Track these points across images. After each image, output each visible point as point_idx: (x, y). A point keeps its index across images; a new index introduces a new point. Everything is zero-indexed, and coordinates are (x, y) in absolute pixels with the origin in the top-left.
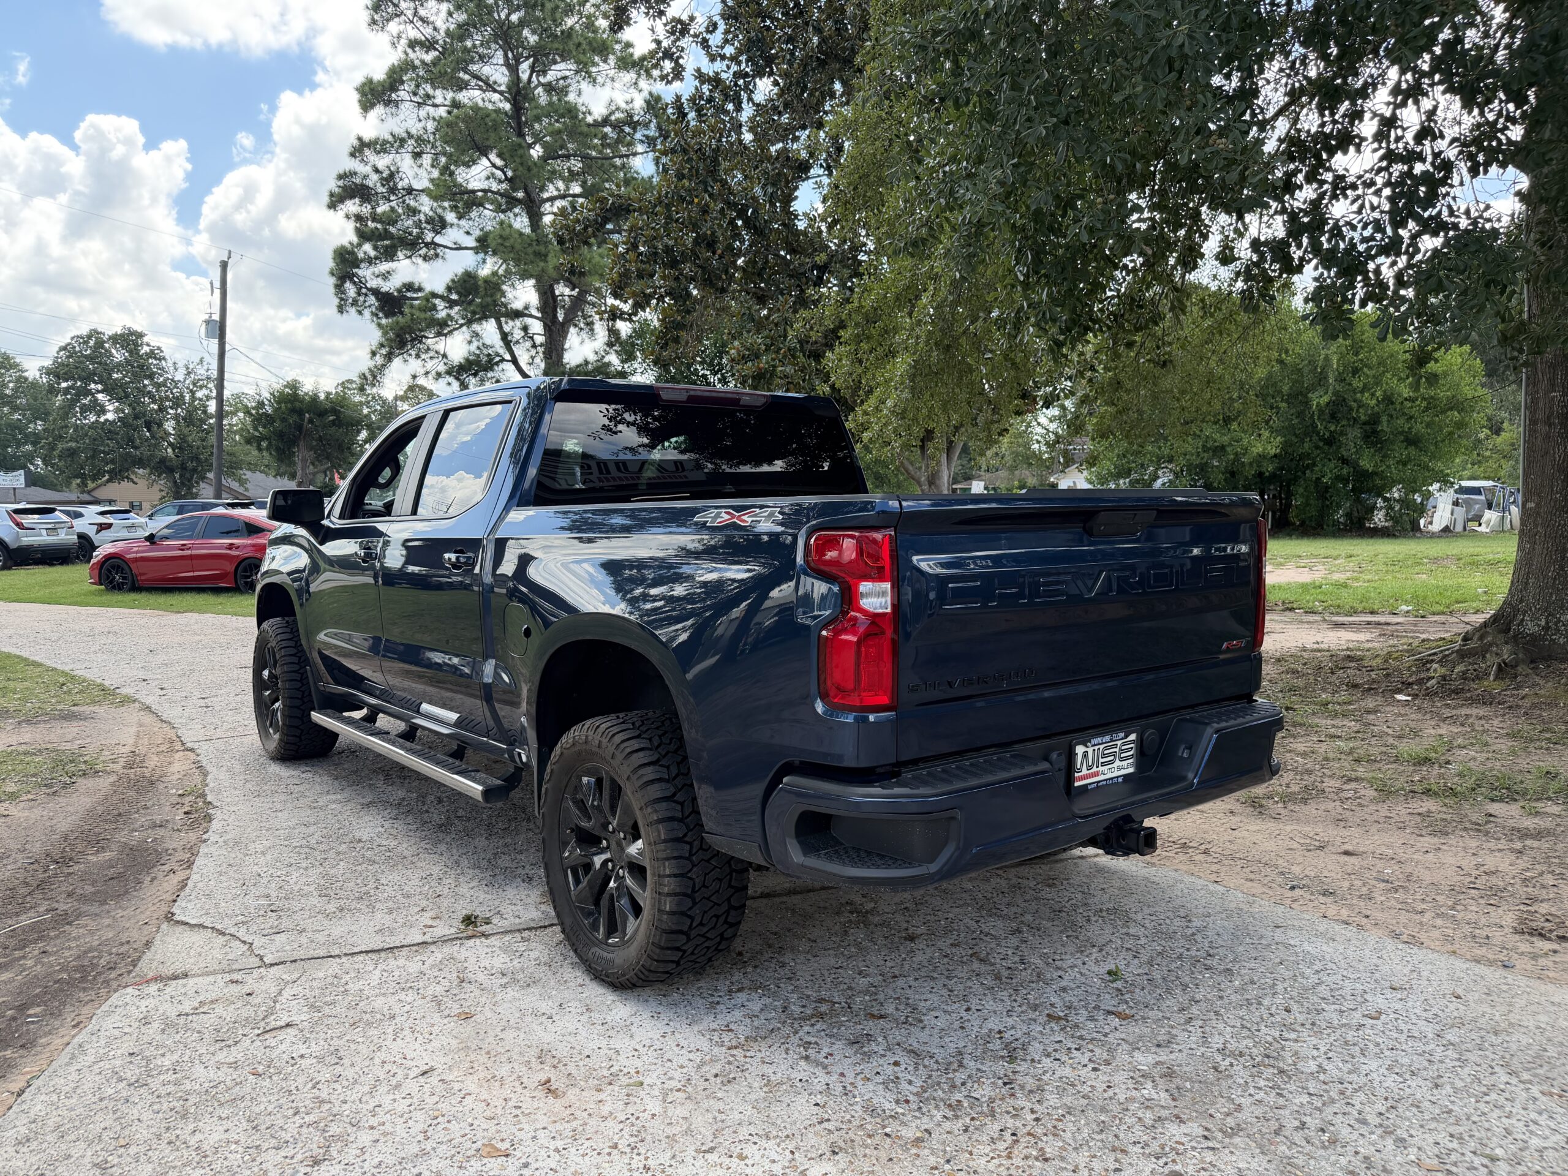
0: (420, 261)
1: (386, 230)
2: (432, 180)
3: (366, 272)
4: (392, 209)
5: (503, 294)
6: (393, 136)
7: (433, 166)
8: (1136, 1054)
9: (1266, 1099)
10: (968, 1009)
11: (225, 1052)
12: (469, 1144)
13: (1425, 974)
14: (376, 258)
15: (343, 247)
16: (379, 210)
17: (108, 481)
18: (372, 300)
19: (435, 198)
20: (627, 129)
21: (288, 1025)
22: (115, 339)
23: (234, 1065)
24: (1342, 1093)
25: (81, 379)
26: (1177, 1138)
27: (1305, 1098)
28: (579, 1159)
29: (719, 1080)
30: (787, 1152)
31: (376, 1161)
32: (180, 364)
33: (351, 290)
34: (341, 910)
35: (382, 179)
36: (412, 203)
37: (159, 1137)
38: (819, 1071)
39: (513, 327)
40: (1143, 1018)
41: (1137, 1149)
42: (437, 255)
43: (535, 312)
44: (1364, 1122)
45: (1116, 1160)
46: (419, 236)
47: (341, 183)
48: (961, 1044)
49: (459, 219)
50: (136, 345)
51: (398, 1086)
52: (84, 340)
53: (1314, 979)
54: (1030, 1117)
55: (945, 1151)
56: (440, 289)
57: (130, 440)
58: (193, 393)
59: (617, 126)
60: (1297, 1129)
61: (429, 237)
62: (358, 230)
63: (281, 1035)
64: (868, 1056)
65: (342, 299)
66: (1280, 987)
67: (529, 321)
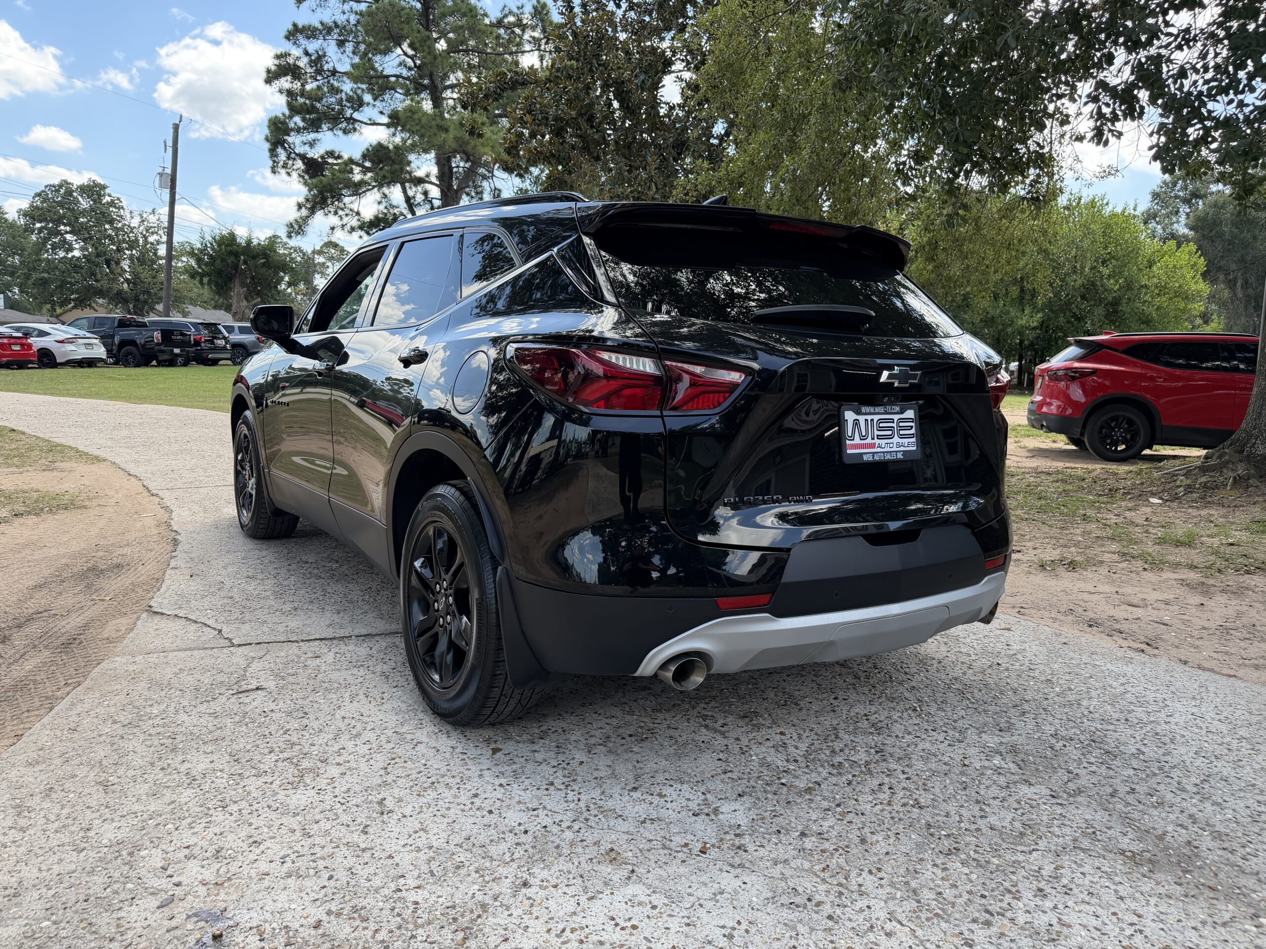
0: (340, 133)
1: (313, 106)
2: (353, 65)
3: (294, 139)
4: (319, 88)
5: (409, 163)
6: (321, 23)
7: (354, 53)
8: (983, 735)
9: (1099, 771)
10: (836, 698)
11: (205, 705)
12: (425, 779)
13: (1212, 689)
14: (304, 128)
15: (276, 117)
16: (308, 87)
17: (73, 308)
18: (299, 164)
19: (356, 79)
20: (518, 31)
21: (257, 689)
22: (83, 189)
23: (214, 715)
24: (1160, 769)
25: (52, 221)
26: (1029, 796)
27: (1131, 772)
28: (522, 793)
29: (633, 739)
30: (700, 794)
31: (344, 789)
32: (136, 213)
33: (282, 155)
34: (296, 609)
35: (311, 61)
36: (336, 84)
37: (152, 764)
38: (719, 737)
39: (415, 192)
40: (985, 711)
41: (997, 802)
42: (355, 130)
43: (434, 180)
44: (1184, 790)
45: (981, 810)
46: (341, 112)
47: (277, 62)
48: (835, 722)
49: (375, 100)
50: (100, 195)
51: (358, 735)
52: (56, 189)
53: (1120, 689)
54: (902, 777)
55: (834, 798)
56: (357, 156)
57: (93, 274)
58: (145, 237)
59: (509, 27)
60: (1128, 793)
61: (349, 112)
62: (289, 104)
63: (254, 695)
64: (758, 727)
65: (274, 162)
66: (1094, 693)
67: (428, 187)
